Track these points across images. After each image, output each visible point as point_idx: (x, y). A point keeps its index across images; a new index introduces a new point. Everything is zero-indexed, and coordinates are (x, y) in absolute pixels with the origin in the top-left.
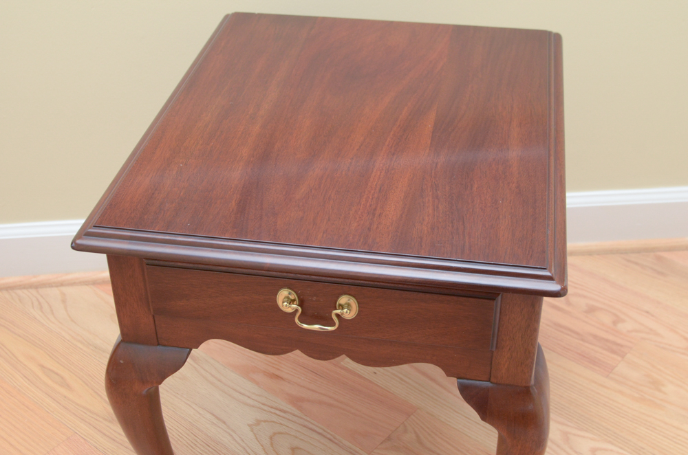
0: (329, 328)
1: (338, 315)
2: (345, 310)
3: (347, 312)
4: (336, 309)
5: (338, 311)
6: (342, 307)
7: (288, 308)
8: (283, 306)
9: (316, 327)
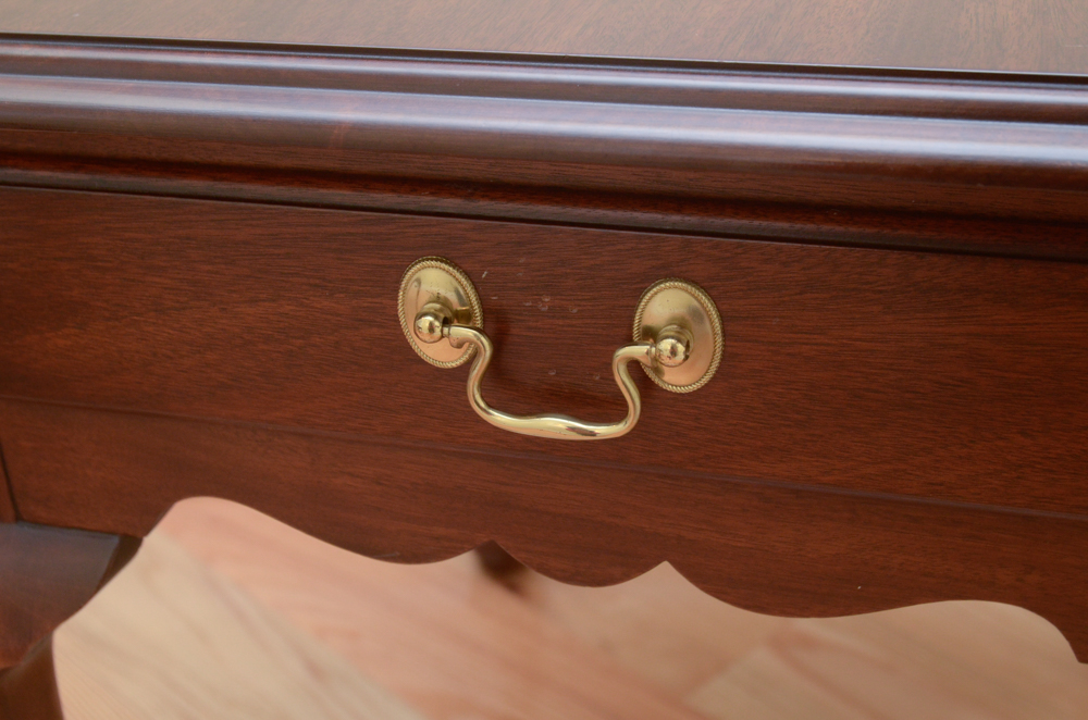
0: (603, 431)
1: (634, 366)
2: (666, 345)
3: (674, 352)
4: (629, 341)
5: (638, 351)
6: (651, 335)
7: (442, 347)
8: (417, 329)
9: (555, 426)
